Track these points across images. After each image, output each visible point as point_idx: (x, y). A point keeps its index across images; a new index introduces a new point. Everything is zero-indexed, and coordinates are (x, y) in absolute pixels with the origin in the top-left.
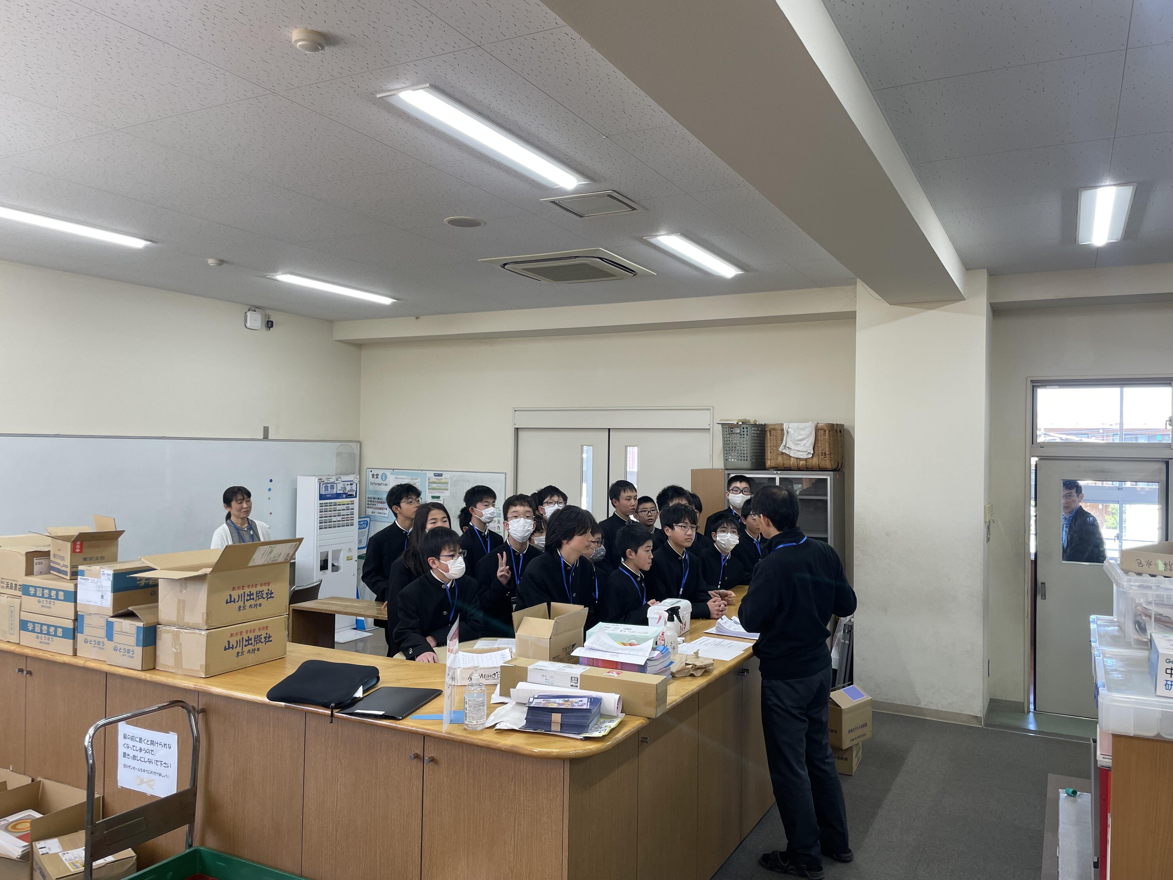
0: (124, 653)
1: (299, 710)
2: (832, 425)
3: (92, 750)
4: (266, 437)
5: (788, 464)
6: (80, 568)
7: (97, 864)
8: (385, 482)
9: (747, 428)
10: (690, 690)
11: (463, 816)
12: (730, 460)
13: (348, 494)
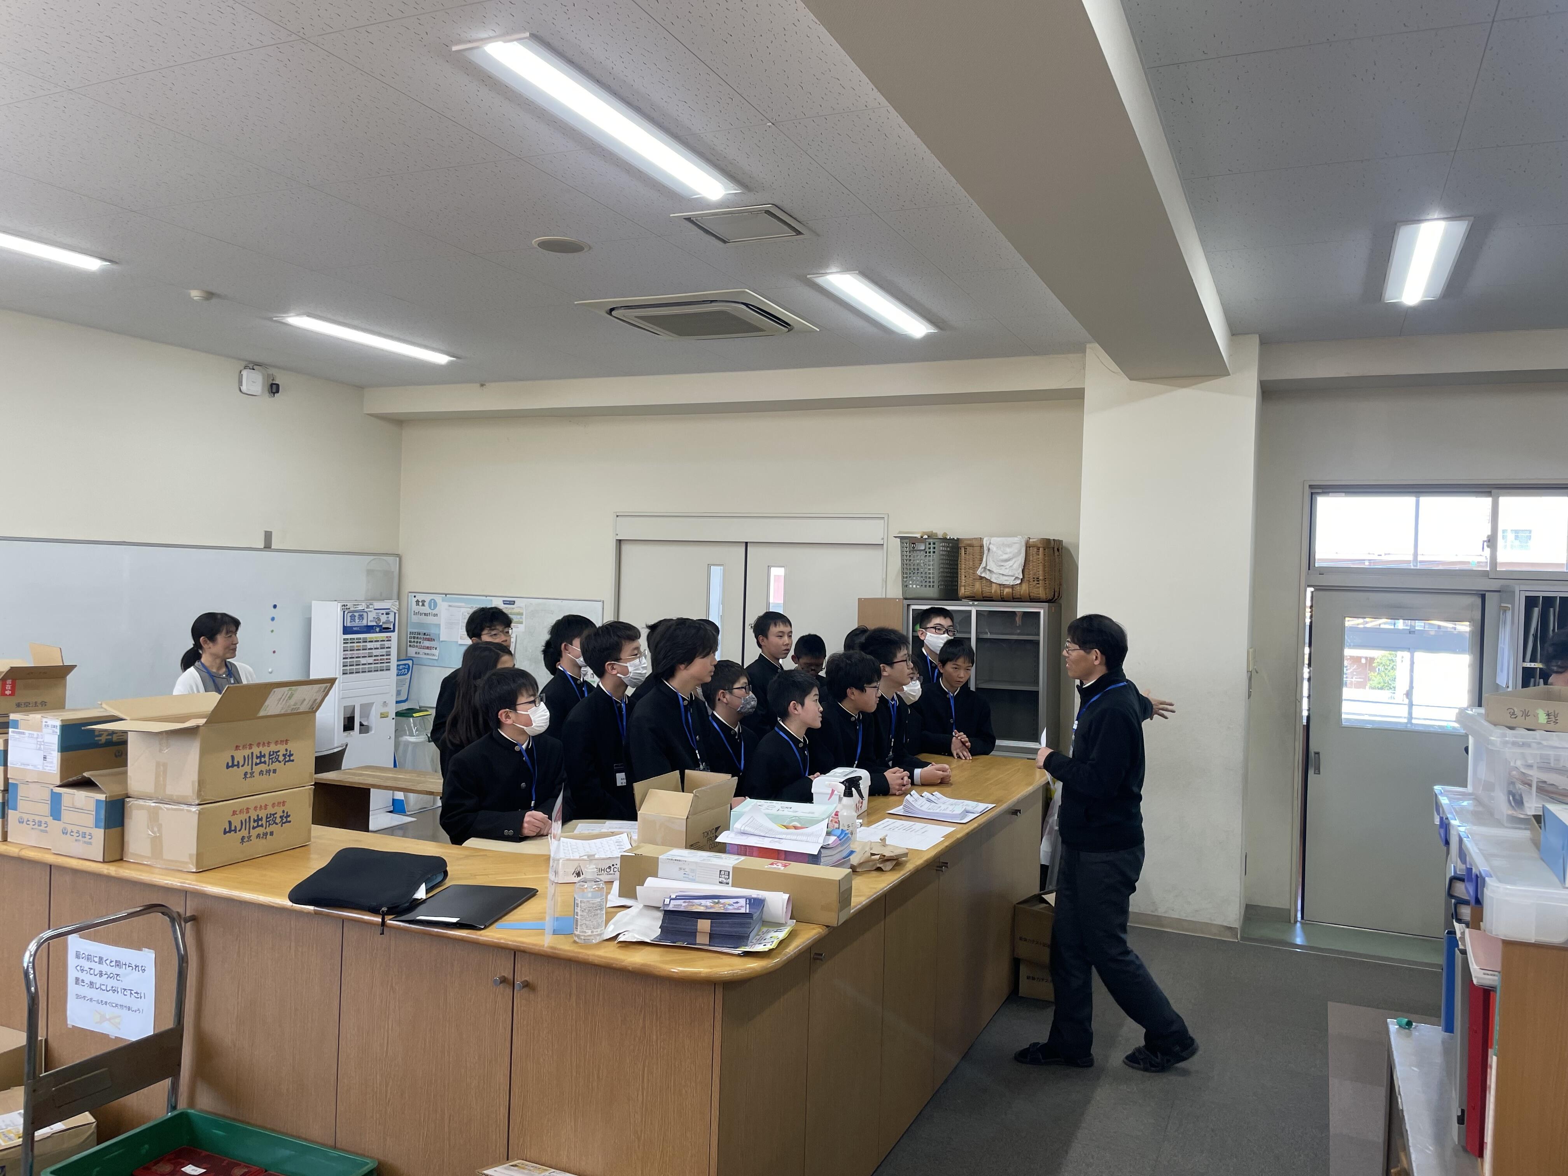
0: (77, 838)
1: (334, 917)
2: (1048, 540)
3: (34, 973)
4: (268, 546)
5: (988, 592)
6: (12, 716)
7: (40, 1134)
8: (434, 612)
9: (934, 544)
10: (878, 890)
11: (569, 1062)
12: (911, 586)
13: (383, 627)
